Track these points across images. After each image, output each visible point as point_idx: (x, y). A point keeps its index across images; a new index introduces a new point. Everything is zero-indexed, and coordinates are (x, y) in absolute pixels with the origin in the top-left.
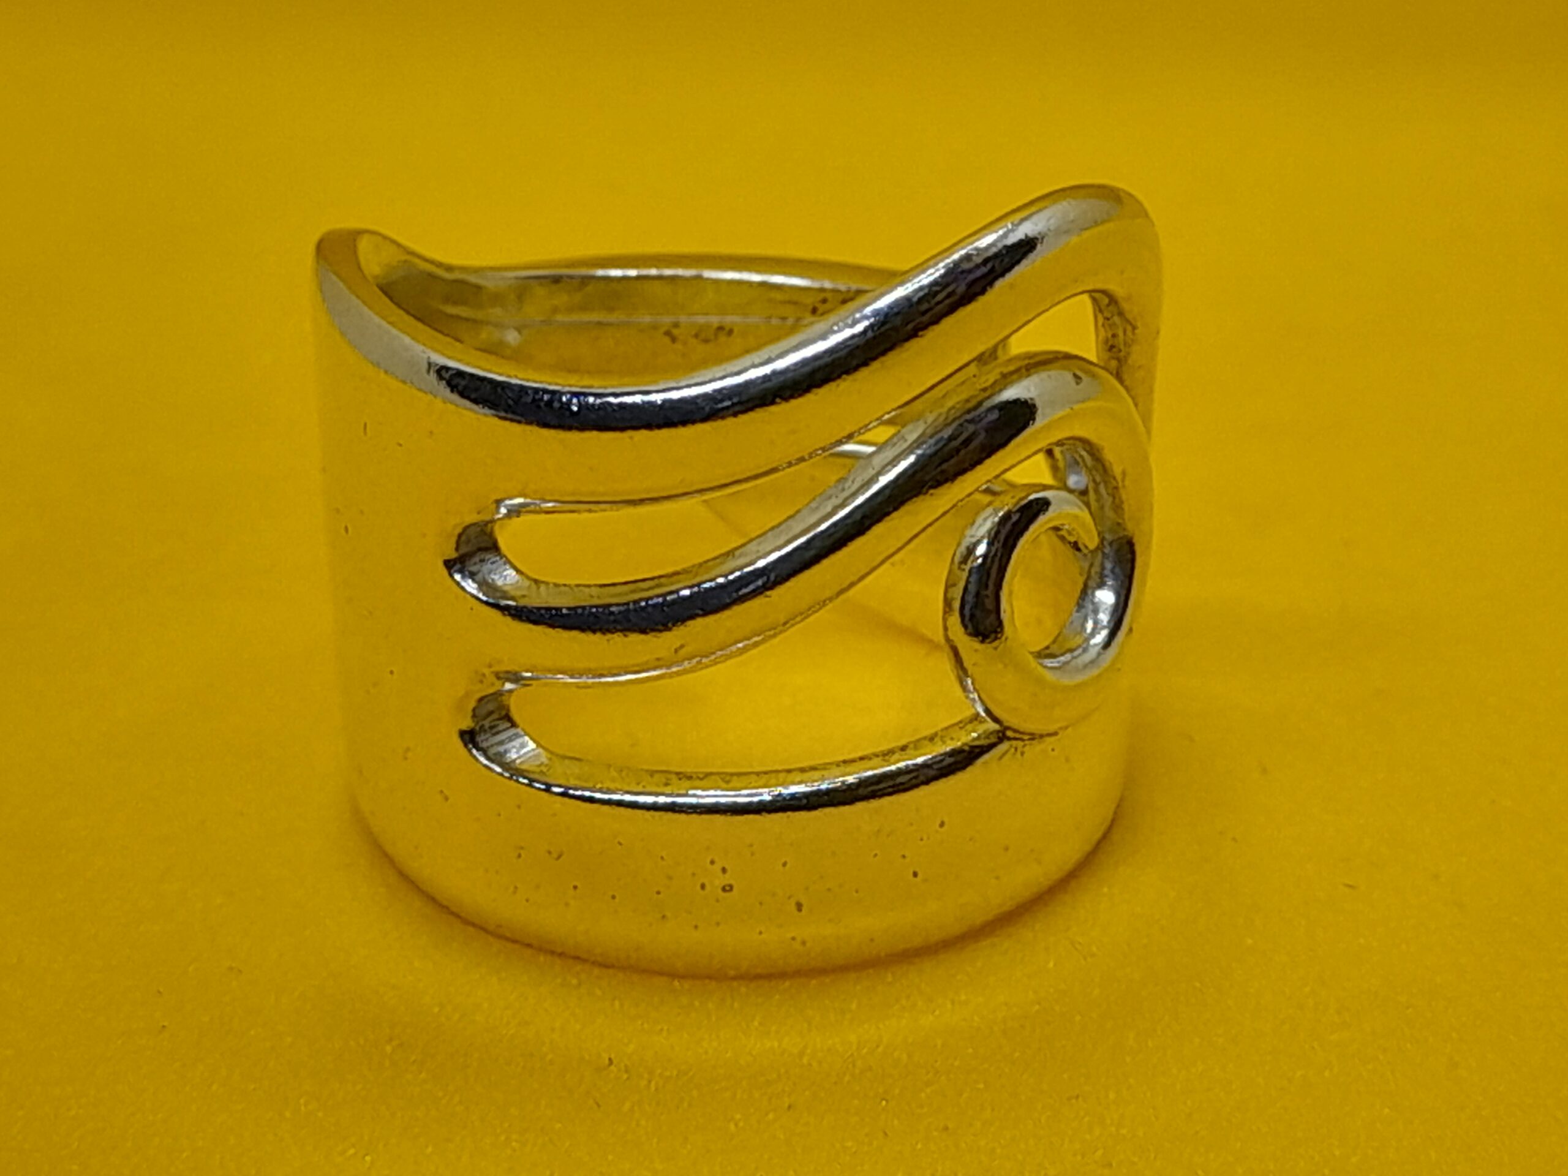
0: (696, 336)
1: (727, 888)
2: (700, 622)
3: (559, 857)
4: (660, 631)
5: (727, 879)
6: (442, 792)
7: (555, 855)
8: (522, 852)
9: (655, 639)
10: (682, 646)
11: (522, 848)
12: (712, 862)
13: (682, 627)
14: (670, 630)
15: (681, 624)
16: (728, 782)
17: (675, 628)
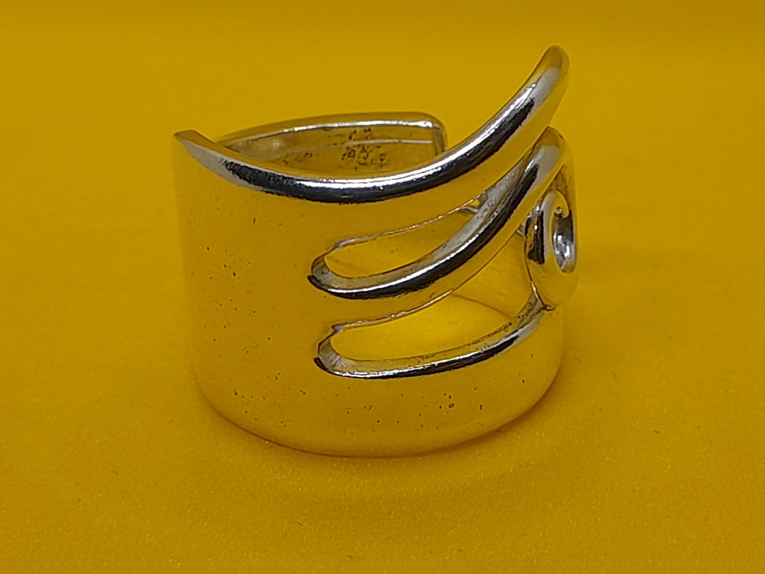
0: (296, 160)
1: (451, 406)
2: (441, 279)
3: (370, 408)
4: (423, 288)
5: (451, 401)
6: (301, 391)
7: (368, 408)
8: (349, 411)
9: (421, 293)
10: (433, 294)
11: (349, 408)
12: (445, 394)
13: (433, 284)
14: (428, 286)
15: (433, 283)
16: (446, 355)
17: (430, 285)
